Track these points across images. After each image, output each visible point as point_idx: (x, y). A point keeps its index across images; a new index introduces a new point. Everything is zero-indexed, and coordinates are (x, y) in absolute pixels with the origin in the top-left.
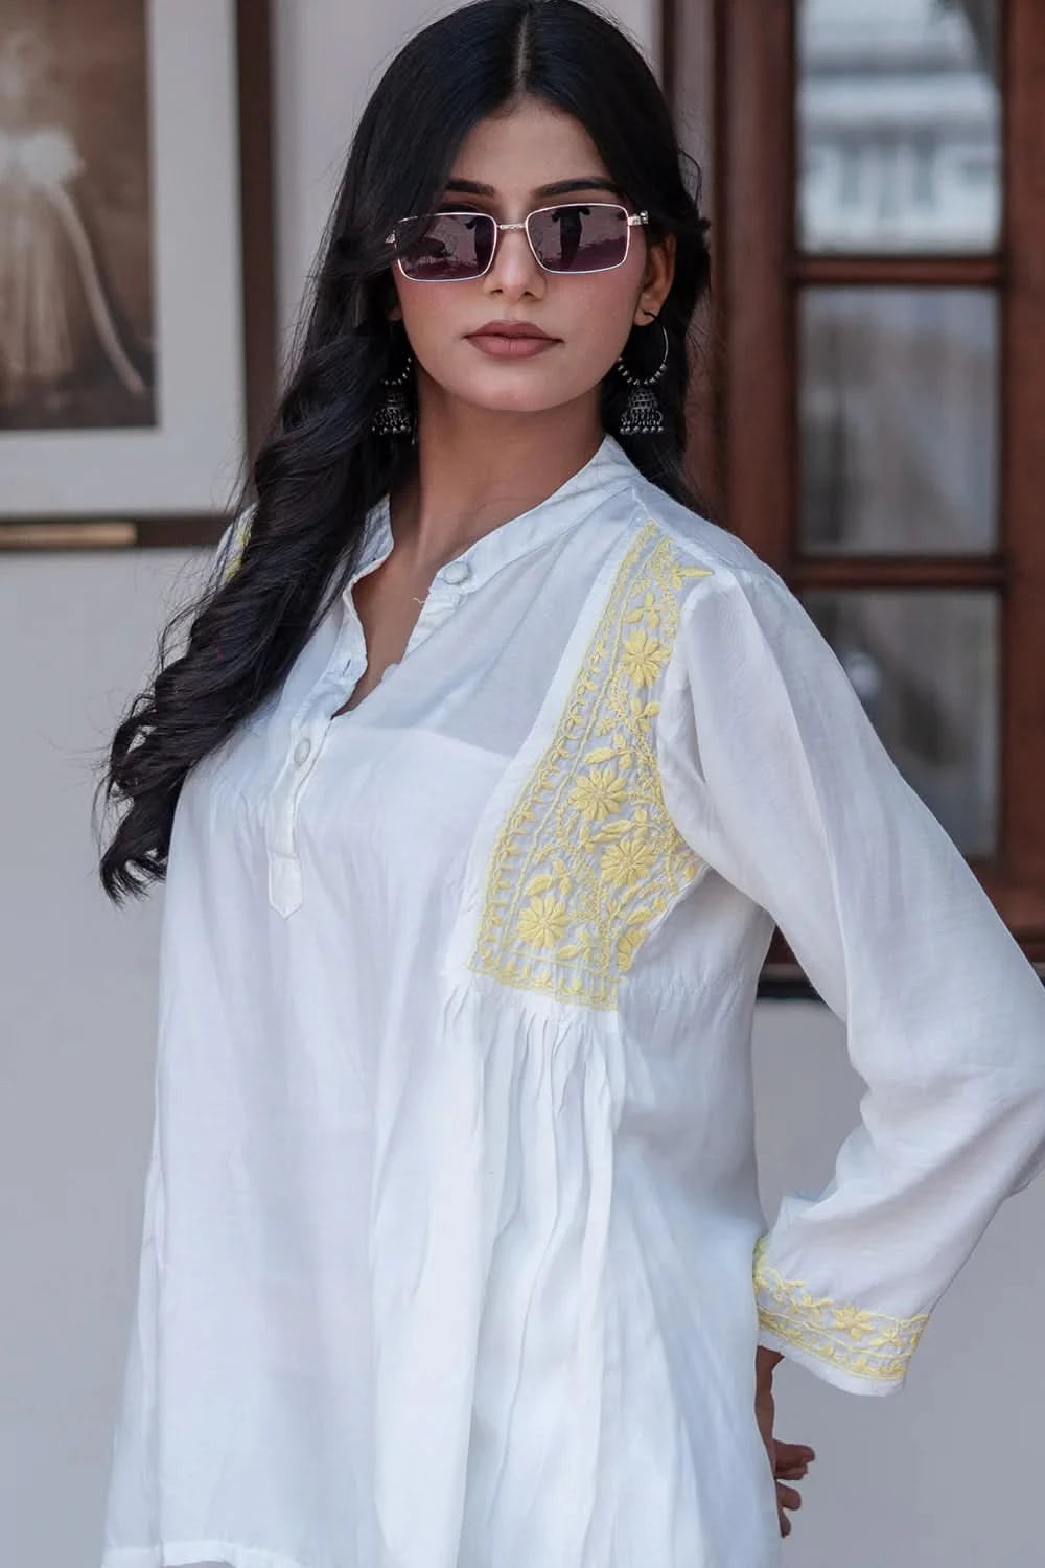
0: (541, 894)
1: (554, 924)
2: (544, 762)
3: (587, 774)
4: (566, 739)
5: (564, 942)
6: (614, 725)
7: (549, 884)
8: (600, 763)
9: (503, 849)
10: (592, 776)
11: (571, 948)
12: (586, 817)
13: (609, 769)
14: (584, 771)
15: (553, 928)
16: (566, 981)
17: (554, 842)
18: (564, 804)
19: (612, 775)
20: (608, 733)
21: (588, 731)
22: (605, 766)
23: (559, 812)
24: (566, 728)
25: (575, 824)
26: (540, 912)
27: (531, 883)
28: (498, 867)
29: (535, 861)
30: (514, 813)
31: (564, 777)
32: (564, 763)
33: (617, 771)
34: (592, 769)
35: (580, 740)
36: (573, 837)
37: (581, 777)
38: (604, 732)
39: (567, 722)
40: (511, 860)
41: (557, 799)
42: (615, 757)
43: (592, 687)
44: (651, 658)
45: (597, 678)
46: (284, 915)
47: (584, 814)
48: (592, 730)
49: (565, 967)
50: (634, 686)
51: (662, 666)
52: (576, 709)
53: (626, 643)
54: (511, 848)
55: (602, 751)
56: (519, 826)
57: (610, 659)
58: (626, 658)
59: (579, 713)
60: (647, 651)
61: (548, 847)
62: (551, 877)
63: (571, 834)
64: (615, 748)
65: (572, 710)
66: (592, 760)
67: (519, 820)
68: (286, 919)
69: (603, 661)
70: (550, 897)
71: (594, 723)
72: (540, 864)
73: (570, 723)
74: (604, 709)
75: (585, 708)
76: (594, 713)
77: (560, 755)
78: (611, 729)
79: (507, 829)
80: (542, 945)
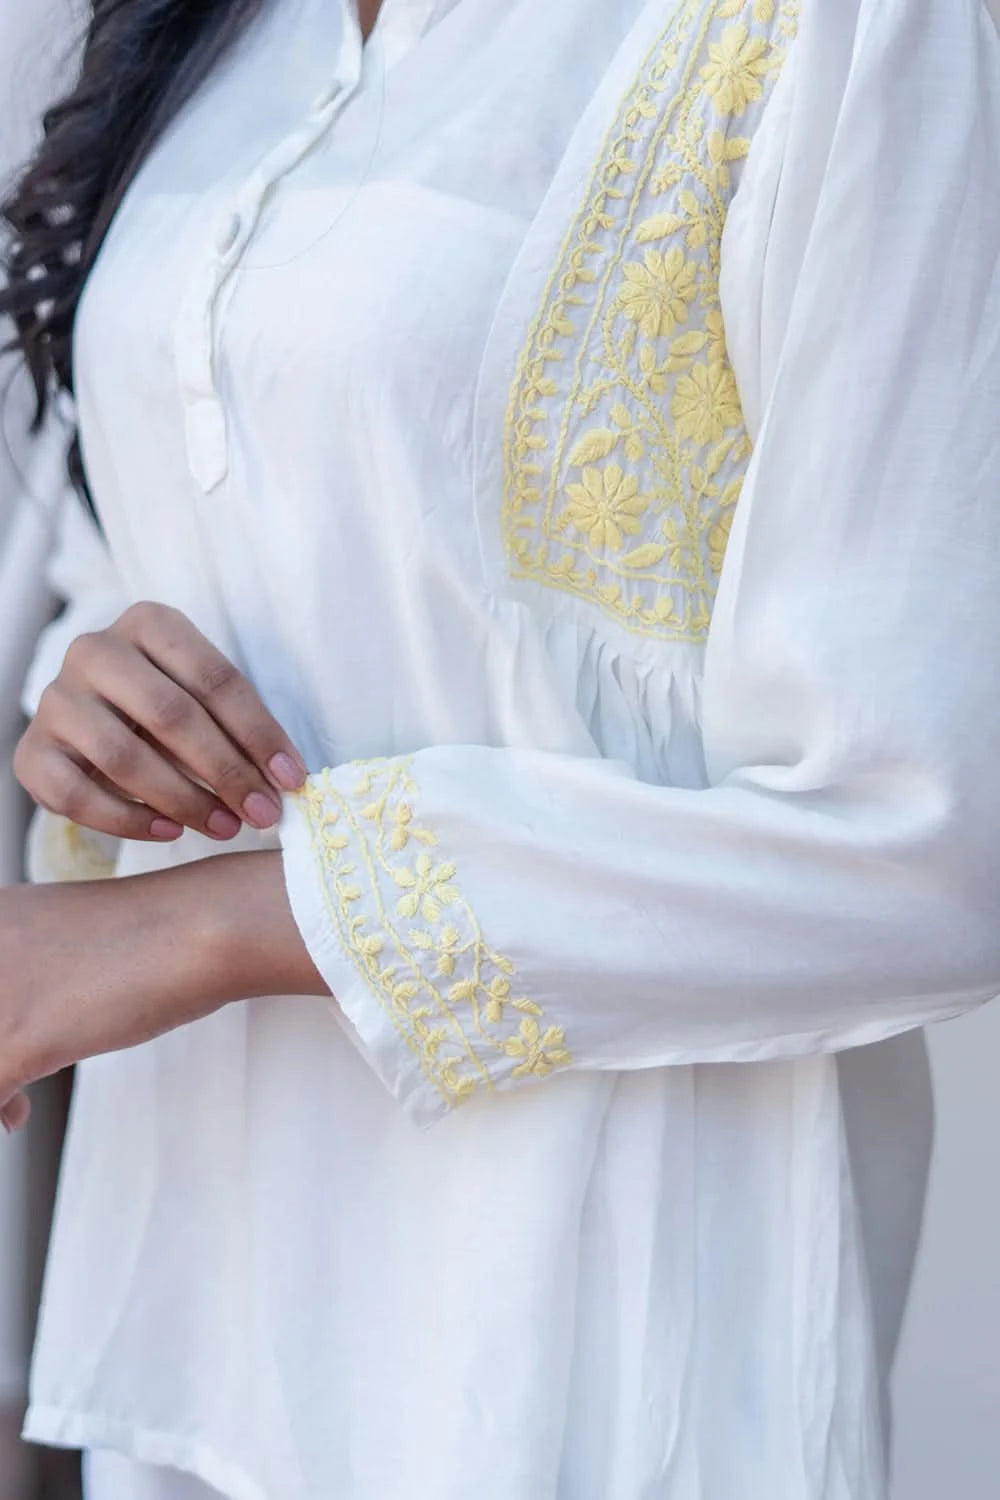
0: (597, 462)
1: (621, 512)
2: (574, 238)
3: (641, 259)
4: (607, 196)
5: (638, 542)
6: (678, 177)
7: (608, 447)
8: (659, 239)
9: (528, 386)
10: (648, 261)
11: (652, 549)
12: (646, 332)
13: (674, 249)
14: (635, 254)
15: (617, 518)
16: (648, 601)
17: (607, 375)
18: (609, 314)
19: (681, 258)
20: (670, 187)
21: (640, 186)
22: (668, 245)
23: (607, 324)
24: (605, 179)
25: (634, 343)
26: (596, 492)
27: (579, 445)
28: (523, 416)
29: (582, 409)
30: (539, 324)
31: (606, 262)
32: (608, 238)
33: (686, 250)
34: (648, 251)
35: (629, 199)
36: (633, 365)
37: (630, 264)
38: (663, 187)
39: (607, 170)
40: (544, 402)
41: (600, 301)
42: (682, 230)
43: (651, 112)
44: (749, 68)
45: (658, 99)
46: (207, 486)
47: (644, 324)
48: (646, 183)
49: (641, 581)
50: (717, 114)
51: (766, 82)
52: (622, 148)
53: (712, 47)
54: (541, 383)
55: (659, 220)
56: (550, 345)
57: (681, 72)
58: (706, 70)
59: (628, 154)
60: (745, 56)
61: (600, 382)
62: (610, 434)
63: (628, 360)
64: (682, 214)
65: (616, 149)
66: (645, 235)
67: (550, 332)
68: (209, 493)
69: (673, 74)
70: (612, 467)
71: (650, 172)
72: (590, 411)
73: (613, 171)
74: (664, 151)
75: (637, 147)
76: (650, 155)
77: (599, 224)
78: (675, 182)
79: (532, 353)
80: (604, 543)
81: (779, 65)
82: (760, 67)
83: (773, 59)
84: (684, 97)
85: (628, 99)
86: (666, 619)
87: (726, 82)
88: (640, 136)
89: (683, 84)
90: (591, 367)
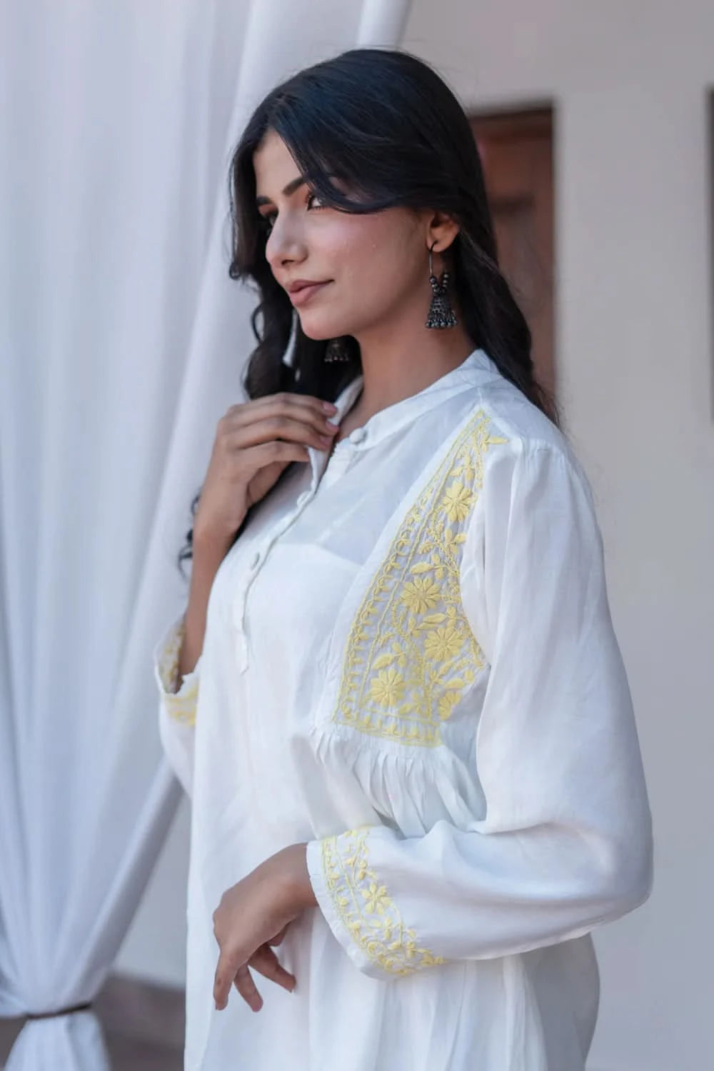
0: (384, 668)
1: (395, 689)
2: (380, 573)
3: (412, 581)
4: (397, 555)
5: (403, 701)
6: (432, 547)
7: (390, 661)
8: (421, 574)
9: (356, 636)
10: (415, 582)
11: (408, 706)
12: (412, 611)
13: (428, 577)
14: (410, 579)
16: (407, 730)
17: (392, 631)
18: (396, 603)
19: (430, 581)
20: (428, 552)
21: (413, 550)
22: (424, 578)
23: (394, 608)
24: (397, 548)
25: (406, 617)
26: (385, 681)
27: (377, 661)
28: (352, 649)
29: (379, 644)
30: (362, 610)
31: (396, 583)
32: (396, 573)
33: (434, 580)
34: (416, 578)
35: (408, 555)
36: (405, 625)
37: (407, 583)
38: (425, 551)
39: (398, 544)
40: (362, 643)
41: (391, 600)
42: (432, 570)
43: (418, 519)
44: (464, 502)
45: (423, 513)
47: (411, 608)
48: (416, 549)
50: (450, 520)
51: (472, 508)
52: (405, 534)
53: (448, 490)
54: (361, 635)
55: (422, 565)
56: (366, 619)
57: (433, 500)
58: (445, 500)
59: (407, 537)
60: (460, 498)
61: (388, 633)
62: (391, 656)
63: (403, 623)
64: (432, 564)
65: (403, 534)
66: (416, 571)
67: (366, 614)
69: (429, 502)
70: (391, 670)
71: (418, 545)
72: (383, 646)
73: (401, 544)
74: (425, 535)
75: (412, 535)
76: (418, 537)
77: (392, 567)
78: (430, 549)
79: (358, 622)
80: (388, 704)
81: (475, 501)
82: (469, 501)
83: (473, 498)
84: (434, 511)
85: (409, 513)
87: (454, 508)
88: (413, 530)
89: (433, 506)
90: (385, 627)
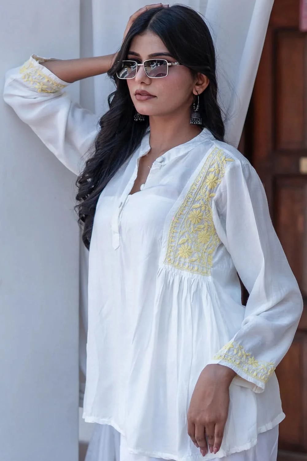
0: (183, 243)
1: (188, 252)
2: (181, 207)
3: (193, 211)
4: (188, 201)
5: (192, 257)
6: (201, 198)
7: (185, 241)
8: (196, 208)
9: (172, 230)
10: (194, 211)
11: (194, 259)
12: (192, 223)
13: (199, 210)
14: (192, 210)
15: (188, 253)
16: (193, 267)
17: (185, 229)
19: (200, 211)
20: (199, 200)
22: (197, 210)
23: (185, 221)
24: (187, 198)
25: (190, 224)
26: (184, 248)
27: (180, 241)
28: (171, 235)
29: (181, 235)
30: (173, 221)
31: (186, 211)
32: (187, 207)
33: (201, 210)
35: (191, 202)
36: (190, 228)
37: (191, 212)
38: (198, 200)
39: (188, 197)
40: (174, 234)
41: (185, 217)
42: (201, 207)
43: (196, 188)
44: (215, 182)
45: (198, 186)
46: (115, 249)
47: (192, 222)
48: (195, 199)
49: (192, 264)
50: (209, 188)
51: (218, 184)
52: (191, 193)
53: (208, 177)
54: (174, 230)
55: (197, 205)
56: (175, 224)
57: (202, 181)
58: (207, 180)
60: (214, 180)
61: (184, 231)
62: (186, 239)
63: (189, 227)
64: (201, 204)
65: (190, 193)
66: (194, 207)
67: (175, 222)
68: (116, 250)
69: (200, 181)
70: (186, 245)
71: (196, 197)
72: (182, 235)
73: (189, 197)
74: (199, 194)
75: (193, 194)
76: (196, 194)
77: (186, 205)
78: (200, 199)
79: (172, 225)
80: (185, 258)
81: (220, 182)
82: (217, 181)
83: (219, 180)
84: (202, 185)
85: (192, 185)
86: (197, 270)
87: (211, 183)
88: (194, 192)
89: (202, 183)
90: (182, 228)
